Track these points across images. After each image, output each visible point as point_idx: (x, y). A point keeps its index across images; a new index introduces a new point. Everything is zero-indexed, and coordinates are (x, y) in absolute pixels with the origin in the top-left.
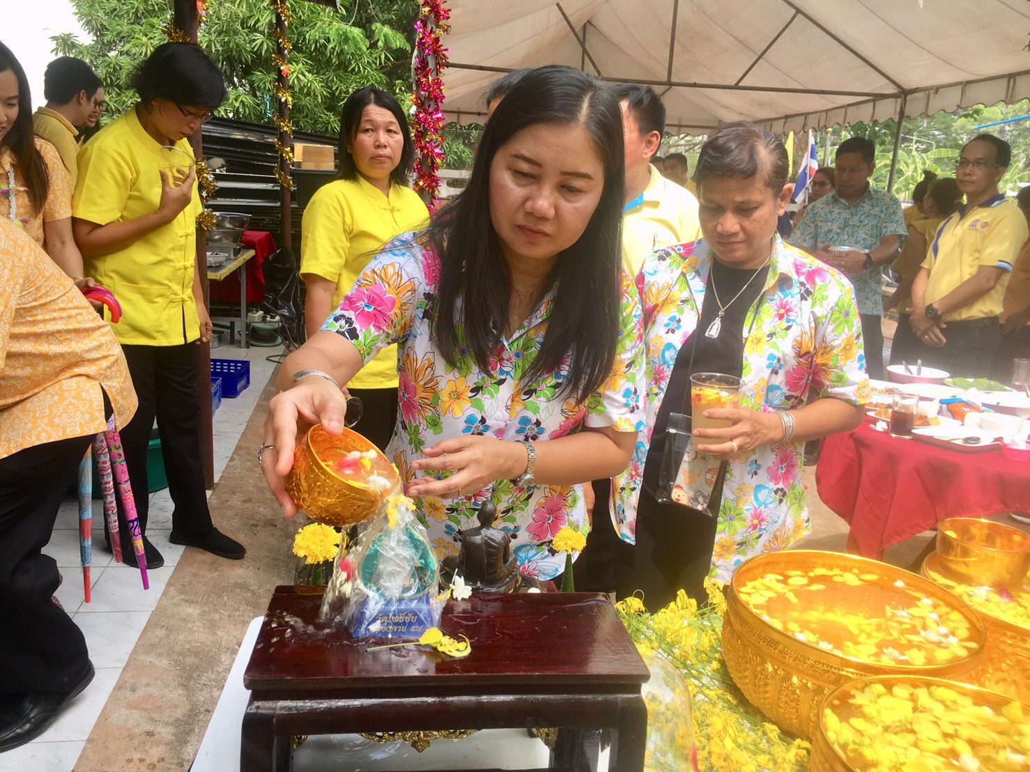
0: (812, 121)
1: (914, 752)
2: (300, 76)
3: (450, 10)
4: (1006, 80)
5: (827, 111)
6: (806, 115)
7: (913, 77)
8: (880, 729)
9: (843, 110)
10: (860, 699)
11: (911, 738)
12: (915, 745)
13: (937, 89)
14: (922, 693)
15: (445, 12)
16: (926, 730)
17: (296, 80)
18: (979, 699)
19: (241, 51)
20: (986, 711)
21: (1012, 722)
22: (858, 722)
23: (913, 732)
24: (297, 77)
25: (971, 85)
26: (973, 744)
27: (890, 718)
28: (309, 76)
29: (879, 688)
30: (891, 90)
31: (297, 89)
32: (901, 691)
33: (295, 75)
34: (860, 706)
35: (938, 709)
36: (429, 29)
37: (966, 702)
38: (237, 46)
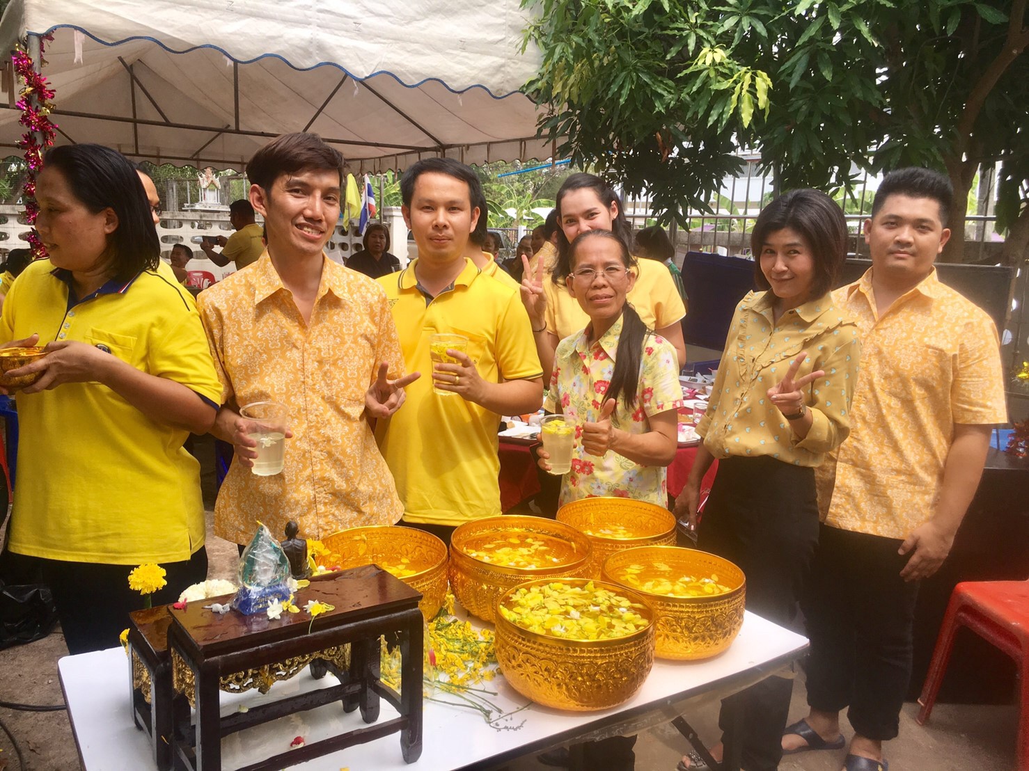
0: (368, 166)
1: (548, 616)
3: (54, 91)
4: (519, 142)
5: (380, 158)
6: (362, 160)
7: (448, 137)
8: (529, 610)
9: (394, 158)
10: (515, 598)
11: (545, 610)
12: (548, 613)
13: (468, 146)
14: (546, 588)
15: (50, 92)
16: (552, 606)
18: (573, 585)
20: (578, 590)
21: (591, 592)
22: (517, 609)
23: (545, 607)
25: (494, 145)
26: (574, 607)
27: (532, 604)
29: (523, 590)
30: (432, 144)
32: (534, 590)
34: (516, 602)
35: (555, 594)
36: (34, 107)
37: (568, 588)
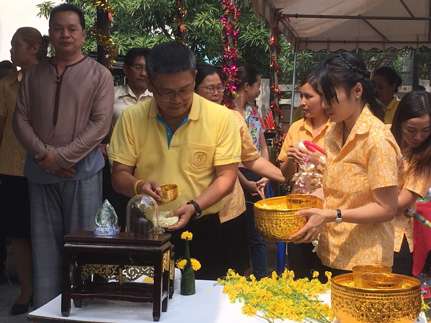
2: (206, 22)
17: (203, 25)
19: (164, 7)
24: (204, 22)
28: (214, 21)
31: (203, 32)
33: (203, 21)
38: (161, 4)
